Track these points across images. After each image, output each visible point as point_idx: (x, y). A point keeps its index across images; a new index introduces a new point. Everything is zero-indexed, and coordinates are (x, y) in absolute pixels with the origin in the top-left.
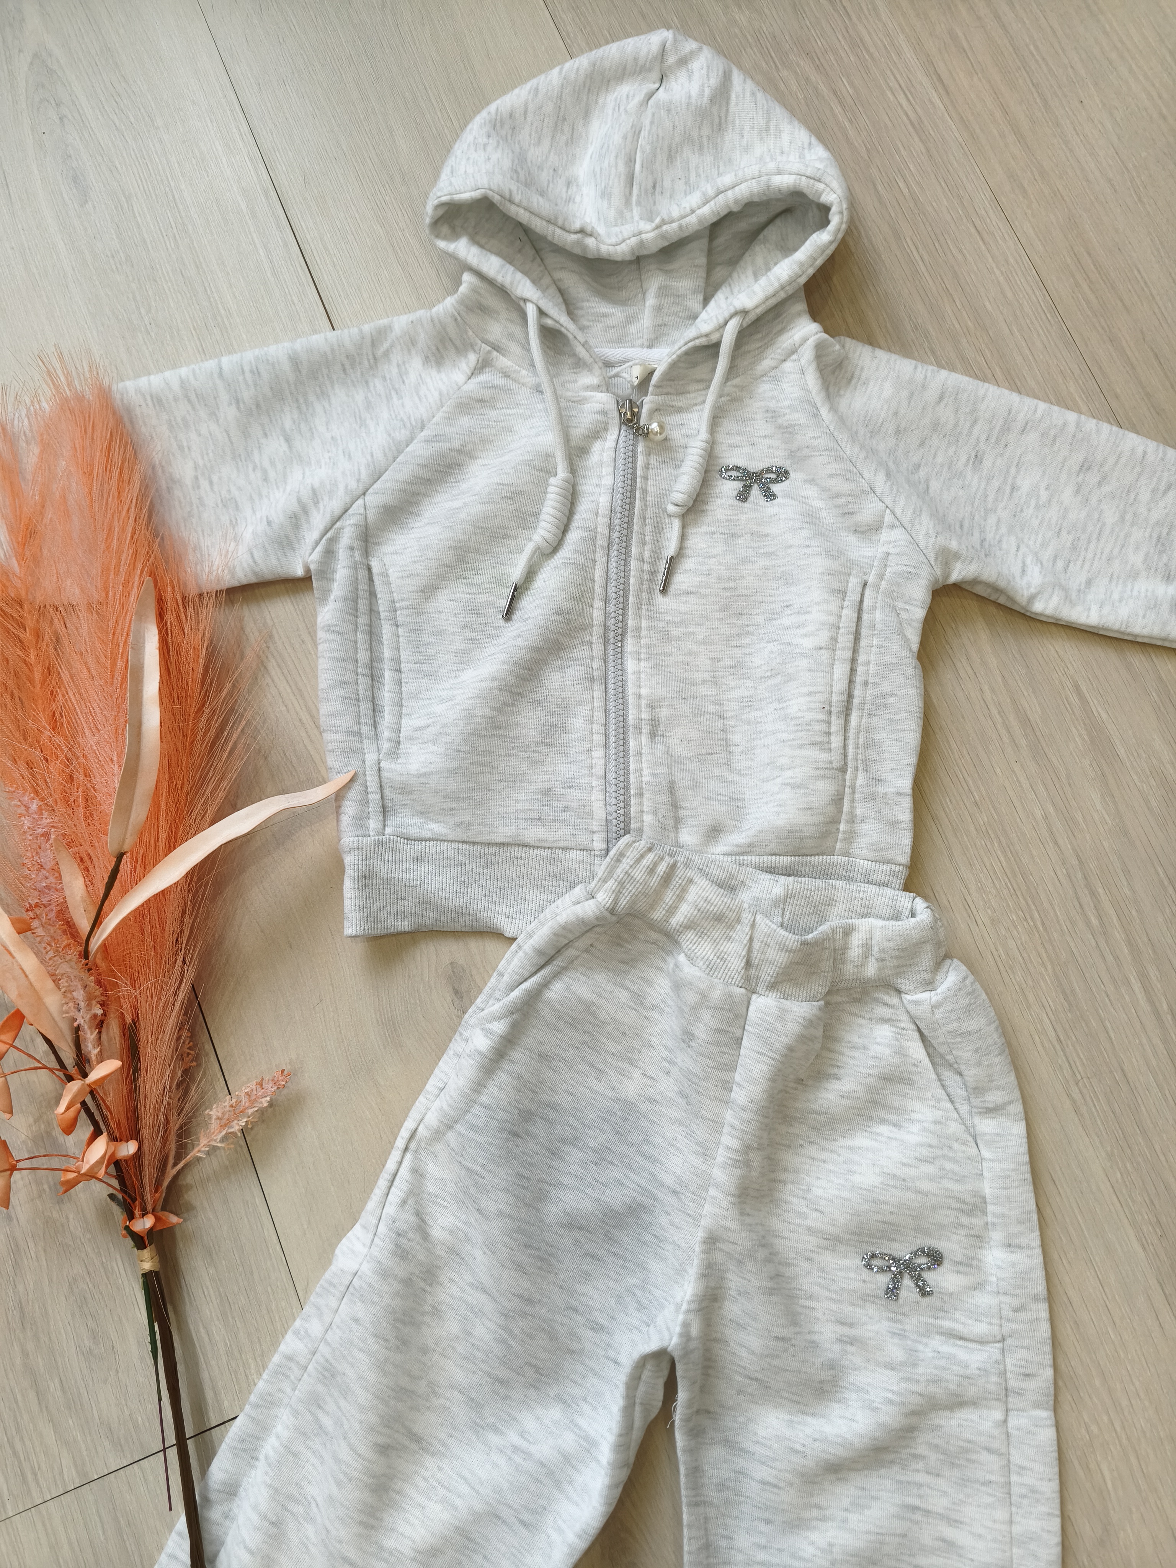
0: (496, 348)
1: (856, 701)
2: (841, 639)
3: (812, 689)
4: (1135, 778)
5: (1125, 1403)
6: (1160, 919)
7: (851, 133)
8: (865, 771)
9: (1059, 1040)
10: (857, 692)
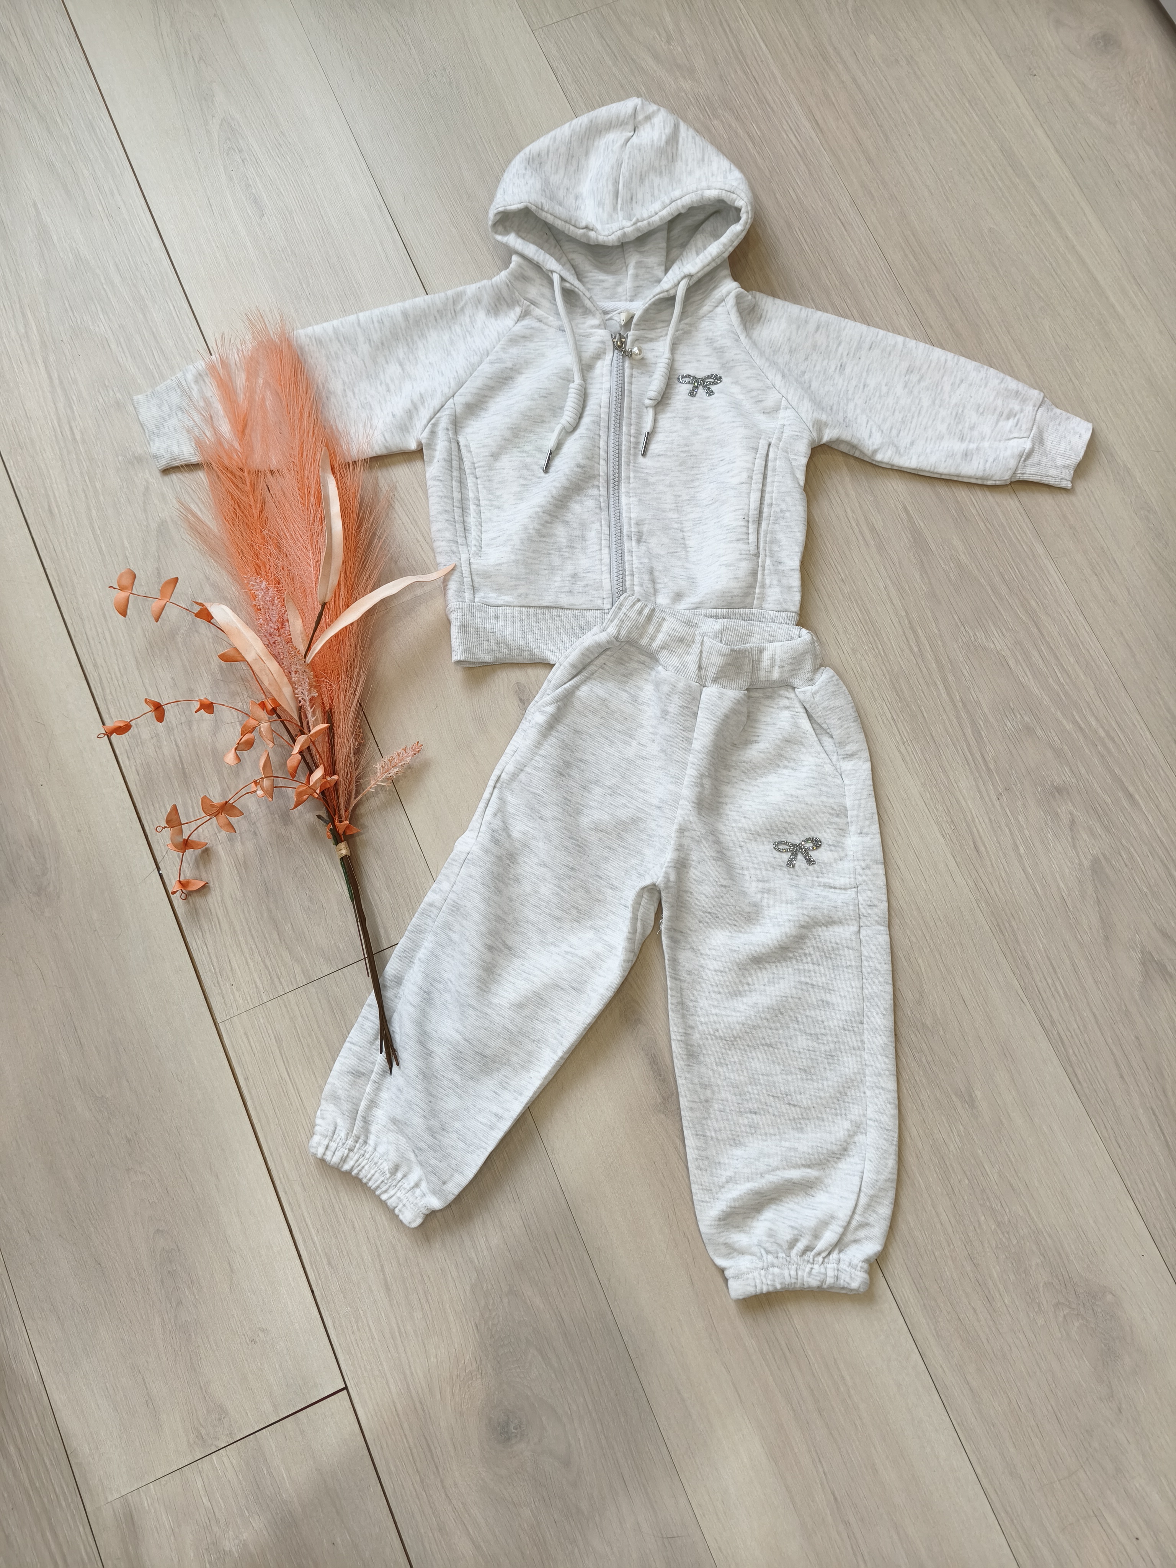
0: (533, 303)
1: (765, 515)
2: (755, 477)
3: (737, 507)
4: (941, 562)
5: (932, 924)
6: (956, 646)
7: (759, 161)
8: (771, 556)
9: (893, 718)
10: (766, 510)
